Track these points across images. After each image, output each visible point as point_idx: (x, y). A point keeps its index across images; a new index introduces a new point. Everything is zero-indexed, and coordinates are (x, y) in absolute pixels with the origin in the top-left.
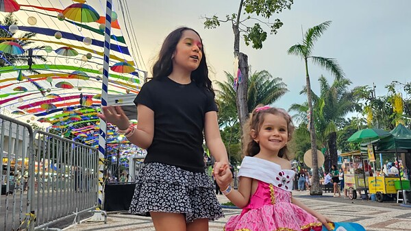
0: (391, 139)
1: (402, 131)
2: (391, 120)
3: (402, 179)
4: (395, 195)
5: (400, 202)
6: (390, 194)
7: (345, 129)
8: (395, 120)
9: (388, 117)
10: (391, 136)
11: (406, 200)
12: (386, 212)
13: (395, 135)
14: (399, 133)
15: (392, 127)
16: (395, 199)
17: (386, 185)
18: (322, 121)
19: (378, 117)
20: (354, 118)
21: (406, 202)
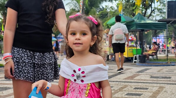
0: (133, 23)
1: (140, 18)
2: (133, 10)
3: (137, 48)
4: (132, 58)
5: (135, 62)
6: (129, 58)
7: (100, 13)
8: (136, 10)
9: (131, 8)
10: (133, 21)
11: (138, 61)
12: (130, 69)
13: (135, 20)
14: (138, 19)
15: (134, 15)
16: (132, 60)
17: (128, 52)
18: (86, 8)
19: (126, 7)
20: (106, 6)
21: (138, 62)
